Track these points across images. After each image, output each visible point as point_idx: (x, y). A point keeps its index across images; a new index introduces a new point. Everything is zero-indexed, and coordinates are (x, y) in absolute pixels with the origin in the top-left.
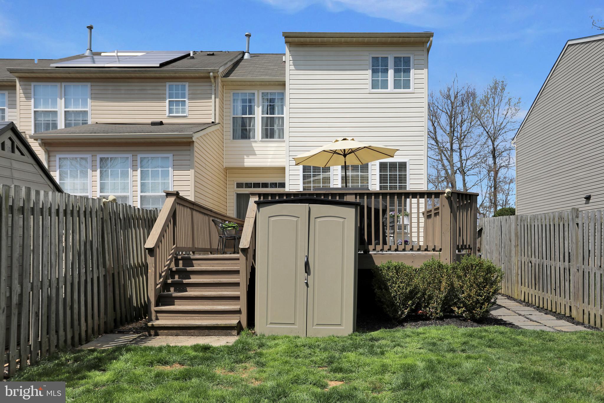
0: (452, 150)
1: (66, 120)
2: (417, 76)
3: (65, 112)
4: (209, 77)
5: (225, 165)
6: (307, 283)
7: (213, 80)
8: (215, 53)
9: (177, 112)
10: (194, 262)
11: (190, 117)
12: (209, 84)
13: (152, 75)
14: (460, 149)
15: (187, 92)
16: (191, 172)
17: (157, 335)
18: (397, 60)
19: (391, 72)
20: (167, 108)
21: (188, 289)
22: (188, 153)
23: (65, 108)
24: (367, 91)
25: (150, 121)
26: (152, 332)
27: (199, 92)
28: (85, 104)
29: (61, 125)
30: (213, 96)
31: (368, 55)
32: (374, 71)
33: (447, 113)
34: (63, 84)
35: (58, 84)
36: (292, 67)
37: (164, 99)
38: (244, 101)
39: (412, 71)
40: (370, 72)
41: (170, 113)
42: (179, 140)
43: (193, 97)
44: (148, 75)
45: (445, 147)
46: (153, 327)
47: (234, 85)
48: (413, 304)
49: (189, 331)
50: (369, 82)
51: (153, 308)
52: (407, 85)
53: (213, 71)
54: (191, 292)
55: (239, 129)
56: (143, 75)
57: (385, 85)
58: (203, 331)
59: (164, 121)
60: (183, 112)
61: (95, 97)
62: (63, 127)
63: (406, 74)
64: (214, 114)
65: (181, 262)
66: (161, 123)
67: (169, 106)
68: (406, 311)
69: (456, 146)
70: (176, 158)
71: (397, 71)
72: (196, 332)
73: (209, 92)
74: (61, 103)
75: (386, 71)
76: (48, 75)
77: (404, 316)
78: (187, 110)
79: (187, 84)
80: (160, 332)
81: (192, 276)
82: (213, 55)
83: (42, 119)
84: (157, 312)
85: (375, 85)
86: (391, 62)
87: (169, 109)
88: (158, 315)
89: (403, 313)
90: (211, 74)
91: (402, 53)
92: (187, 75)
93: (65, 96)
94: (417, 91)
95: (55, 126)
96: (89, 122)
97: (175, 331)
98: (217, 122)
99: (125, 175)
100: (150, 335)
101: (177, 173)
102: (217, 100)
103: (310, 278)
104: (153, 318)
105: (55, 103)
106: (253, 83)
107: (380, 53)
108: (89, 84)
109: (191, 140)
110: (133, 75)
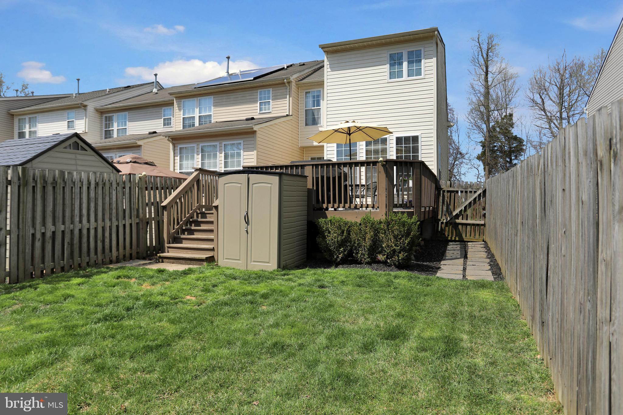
0: (561, 118)
1: (199, 122)
2: (427, 65)
3: (199, 116)
4: (284, 83)
5: (300, 145)
6: (247, 231)
7: (287, 85)
8: (305, 64)
9: (265, 110)
10: (207, 215)
11: (273, 112)
12: (285, 88)
13: (249, 86)
14: (568, 117)
15: (271, 95)
16: (255, 153)
17: (163, 262)
18: (410, 54)
19: (405, 64)
20: (258, 108)
21: (195, 233)
22: (252, 139)
23: (199, 114)
24: (386, 81)
25: (244, 118)
26: (161, 260)
27: (279, 94)
28: (210, 110)
29: (197, 124)
30: (288, 96)
31: (386, 53)
32: (392, 65)
33: (556, 85)
34: (198, 98)
35: (196, 99)
36: (329, 70)
37: (257, 101)
38: (314, 97)
39: (423, 61)
40: (388, 66)
41: (260, 111)
42: (246, 131)
43: (275, 98)
44: (246, 86)
45: (556, 116)
46: (160, 257)
47: (305, 86)
48: (345, 251)
49: (180, 261)
50: (388, 74)
51: (166, 245)
52: (419, 73)
53: (286, 78)
54: (197, 236)
55: (310, 117)
56: (243, 87)
57: (400, 75)
58: (187, 261)
59: (255, 117)
60: (269, 109)
61: (216, 105)
62: (198, 125)
63: (418, 64)
64: (288, 109)
65: (200, 215)
66: (253, 119)
67: (260, 106)
68: (340, 256)
69: (564, 115)
70: (245, 143)
71: (409, 62)
72: (183, 261)
73: (285, 93)
74: (197, 110)
75: (401, 64)
76: (190, 94)
77: (339, 260)
78: (271, 108)
79: (271, 90)
80: (164, 260)
81: (202, 225)
82: (304, 64)
83: (187, 122)
84: (168, 247)
85: (392, 76)
86: (405, 56)
87: (260, 108)
88: (169, 249)
89: (338, 257)
90: (285, 80)
91: (413, 47)
92: (270, 83)
93: (199, 106)
94: (427, 77)
95: (194, 125)
96: (212, 122)
97: (172, 260)
98: (291, 114)
99: (215, 156)
100: (159, 262)
101: (246, 153)
102: (291, 98)
103: (249, 227)
104: (166, 251)
105: (194, 112)
106: (319, 83)
107: (395, 50)
108: (212, 97)
109: (252, 130)
110: (237, 87)
